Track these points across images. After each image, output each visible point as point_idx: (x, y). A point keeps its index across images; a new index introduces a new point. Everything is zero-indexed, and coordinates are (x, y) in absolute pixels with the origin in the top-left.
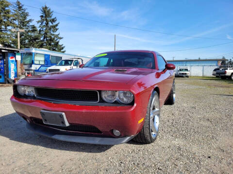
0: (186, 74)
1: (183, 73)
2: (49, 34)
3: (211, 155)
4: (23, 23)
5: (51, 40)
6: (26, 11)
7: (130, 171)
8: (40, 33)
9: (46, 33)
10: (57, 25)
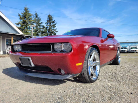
0: (135, 50)
1: (133, 50)
2: (51, 29)
3: (133, 92)
4: (38, 24)
5: (52, 32)
6: (40, 18)
7: (67, 96)
8: (46, 29)
9: (49, 29)
10: (55, 24)
